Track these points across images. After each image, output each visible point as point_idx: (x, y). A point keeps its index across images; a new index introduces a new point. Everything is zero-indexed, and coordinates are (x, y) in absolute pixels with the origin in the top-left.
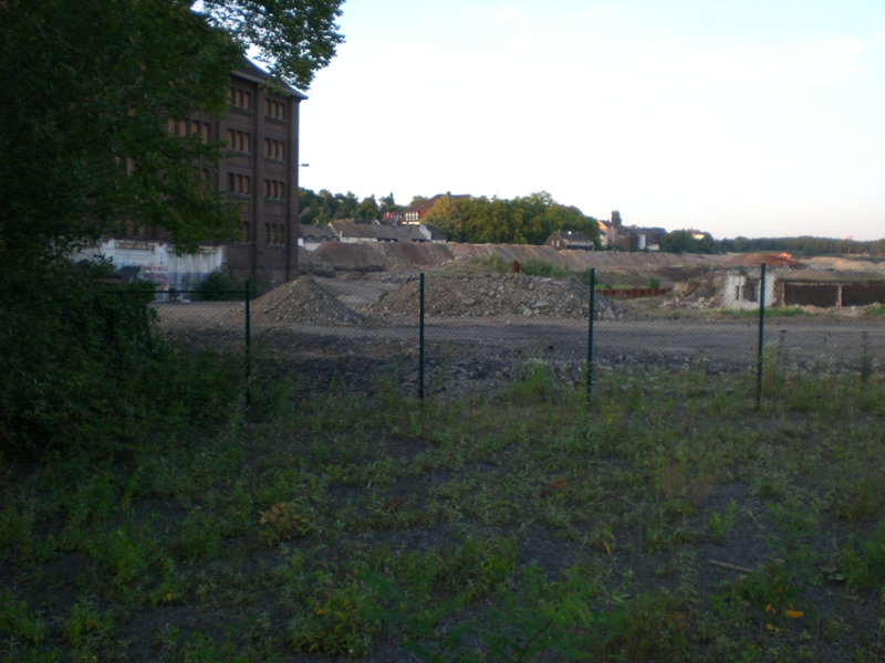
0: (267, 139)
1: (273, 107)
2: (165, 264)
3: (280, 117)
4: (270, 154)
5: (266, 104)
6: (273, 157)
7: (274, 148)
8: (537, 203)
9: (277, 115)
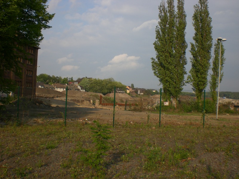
5: (28, 49)
8: (110, 81)
9: (31, 52)
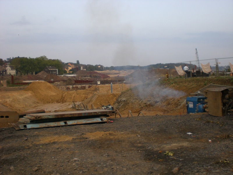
8: (42, 59)
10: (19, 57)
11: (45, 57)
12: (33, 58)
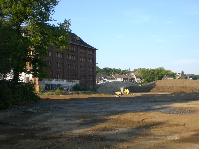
0: (89, 58)
1: (90, 52)
2: (66, 84)
3: (92, 54)
4: (89, 61)
5: (88, 51)
6: (90, 62)
7: (90, 60)
8: (160, 70)
10: (140, 68)
11: (163, 68)
12: (153, 69)
